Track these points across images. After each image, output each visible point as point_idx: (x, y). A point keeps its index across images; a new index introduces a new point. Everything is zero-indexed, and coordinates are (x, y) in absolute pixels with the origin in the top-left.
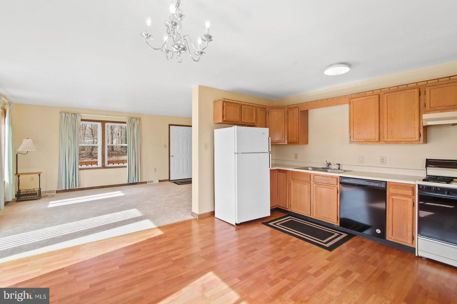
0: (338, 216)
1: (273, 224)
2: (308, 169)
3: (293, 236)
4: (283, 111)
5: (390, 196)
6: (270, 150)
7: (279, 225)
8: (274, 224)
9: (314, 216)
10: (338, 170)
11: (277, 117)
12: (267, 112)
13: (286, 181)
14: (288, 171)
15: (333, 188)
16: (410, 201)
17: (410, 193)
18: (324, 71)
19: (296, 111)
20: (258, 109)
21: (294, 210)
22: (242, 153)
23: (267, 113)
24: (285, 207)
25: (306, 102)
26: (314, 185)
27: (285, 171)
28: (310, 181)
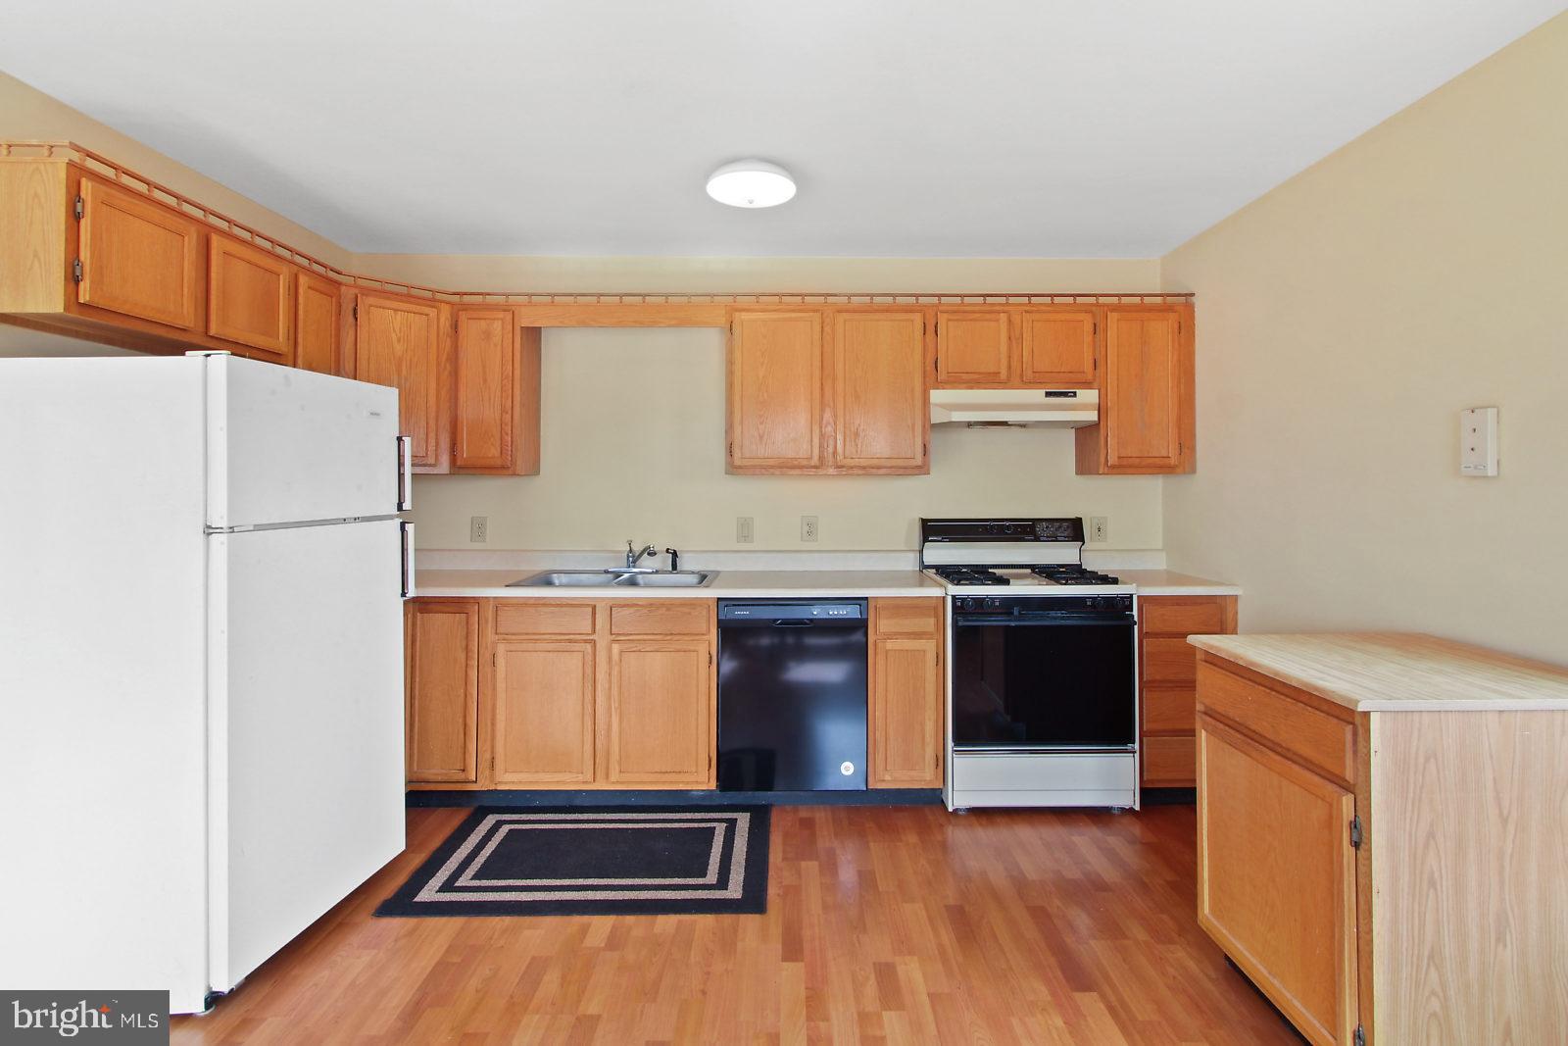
0: (711, 755)
1: (441, 890)
2: (549, 583)
3: (584, 913)
4: (432, 313)
5: (880, 645)
6: (407, 506)
7: (476, 883)
8: (448, 886)
9: (614, 781)
10: (671, 573)
11: (399, 340)
12: (344, 306)
13: (467, 649)
14: (476, 600)
15: (692, 648)
16: (929, 646)
17: (929, 624)
18: (707, 175)
19: (497, 325)
20: (303, 280)
21: (508, 777)
22: (259, 528)
23: (348, 308)
24: (461, 776)
25: (553, 292)
26: (610, 650)
27: (458, 605)
28: (594, 631)
